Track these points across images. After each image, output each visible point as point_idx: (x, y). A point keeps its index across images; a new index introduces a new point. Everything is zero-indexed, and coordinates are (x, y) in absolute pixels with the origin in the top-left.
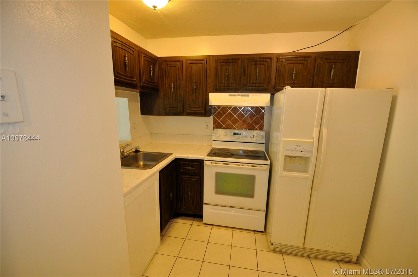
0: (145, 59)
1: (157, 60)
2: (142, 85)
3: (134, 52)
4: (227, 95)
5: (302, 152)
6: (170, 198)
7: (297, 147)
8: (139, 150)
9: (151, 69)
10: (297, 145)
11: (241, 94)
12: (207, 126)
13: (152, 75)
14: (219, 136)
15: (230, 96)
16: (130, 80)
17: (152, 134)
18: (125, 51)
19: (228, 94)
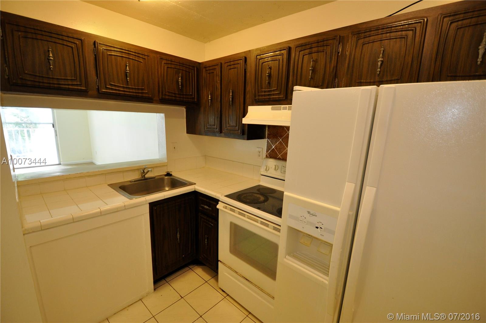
0: (168, 66)
1: (194, 67)
2: (160, 98)
3: (145, 59)
4: (269, 107)
5: (317, 228)
6: (178, 239)
7: (309, 215)
8: (170, 173)
9: (180, 78)
10: (309, 212)
11: (287, 106)
12: (258, 153)
13: (181, 86)
14: (269, 169)
15: (272, 109)
16: (136, 93)
17: (206, 156)
18: (128, 59)
19: (271, 106)
